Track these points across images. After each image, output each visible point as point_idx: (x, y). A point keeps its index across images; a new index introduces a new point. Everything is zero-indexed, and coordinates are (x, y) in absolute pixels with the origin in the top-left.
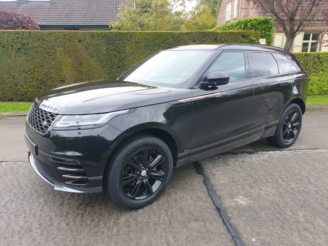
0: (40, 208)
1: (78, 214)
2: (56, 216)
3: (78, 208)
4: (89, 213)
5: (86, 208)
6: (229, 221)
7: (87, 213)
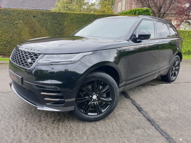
0: (24, 124)
1: (54, 128)
2: (38, 129)
3: (53, 123)
4: (62, 126)
5: (59, 123)
6: (159, 128)
7: (60, 127)
